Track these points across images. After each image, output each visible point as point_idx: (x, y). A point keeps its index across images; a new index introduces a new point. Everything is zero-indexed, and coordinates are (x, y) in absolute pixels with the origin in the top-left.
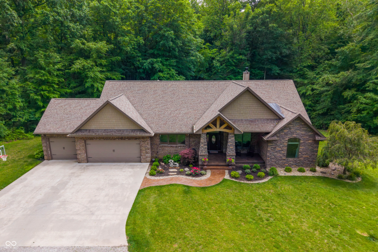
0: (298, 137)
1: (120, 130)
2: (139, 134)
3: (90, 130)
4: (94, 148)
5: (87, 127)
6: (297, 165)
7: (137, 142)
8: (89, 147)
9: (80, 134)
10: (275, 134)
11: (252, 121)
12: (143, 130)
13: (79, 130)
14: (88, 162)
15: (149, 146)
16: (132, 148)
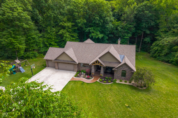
0: (125, 70)
1: (68, 61)
2: (73, 63)
3: (59, 60)
4: (60, 65)
5: (58, 59)
6: (125, 79)
7: (73, 65)
8: (59, 65)
9: (56, 61)
10: (117, 68)
11: (110, 62)
12: (74, 62)
13: (56, 59)
14: (58, 69)
15: (77, 67)
16: (71, 67)
